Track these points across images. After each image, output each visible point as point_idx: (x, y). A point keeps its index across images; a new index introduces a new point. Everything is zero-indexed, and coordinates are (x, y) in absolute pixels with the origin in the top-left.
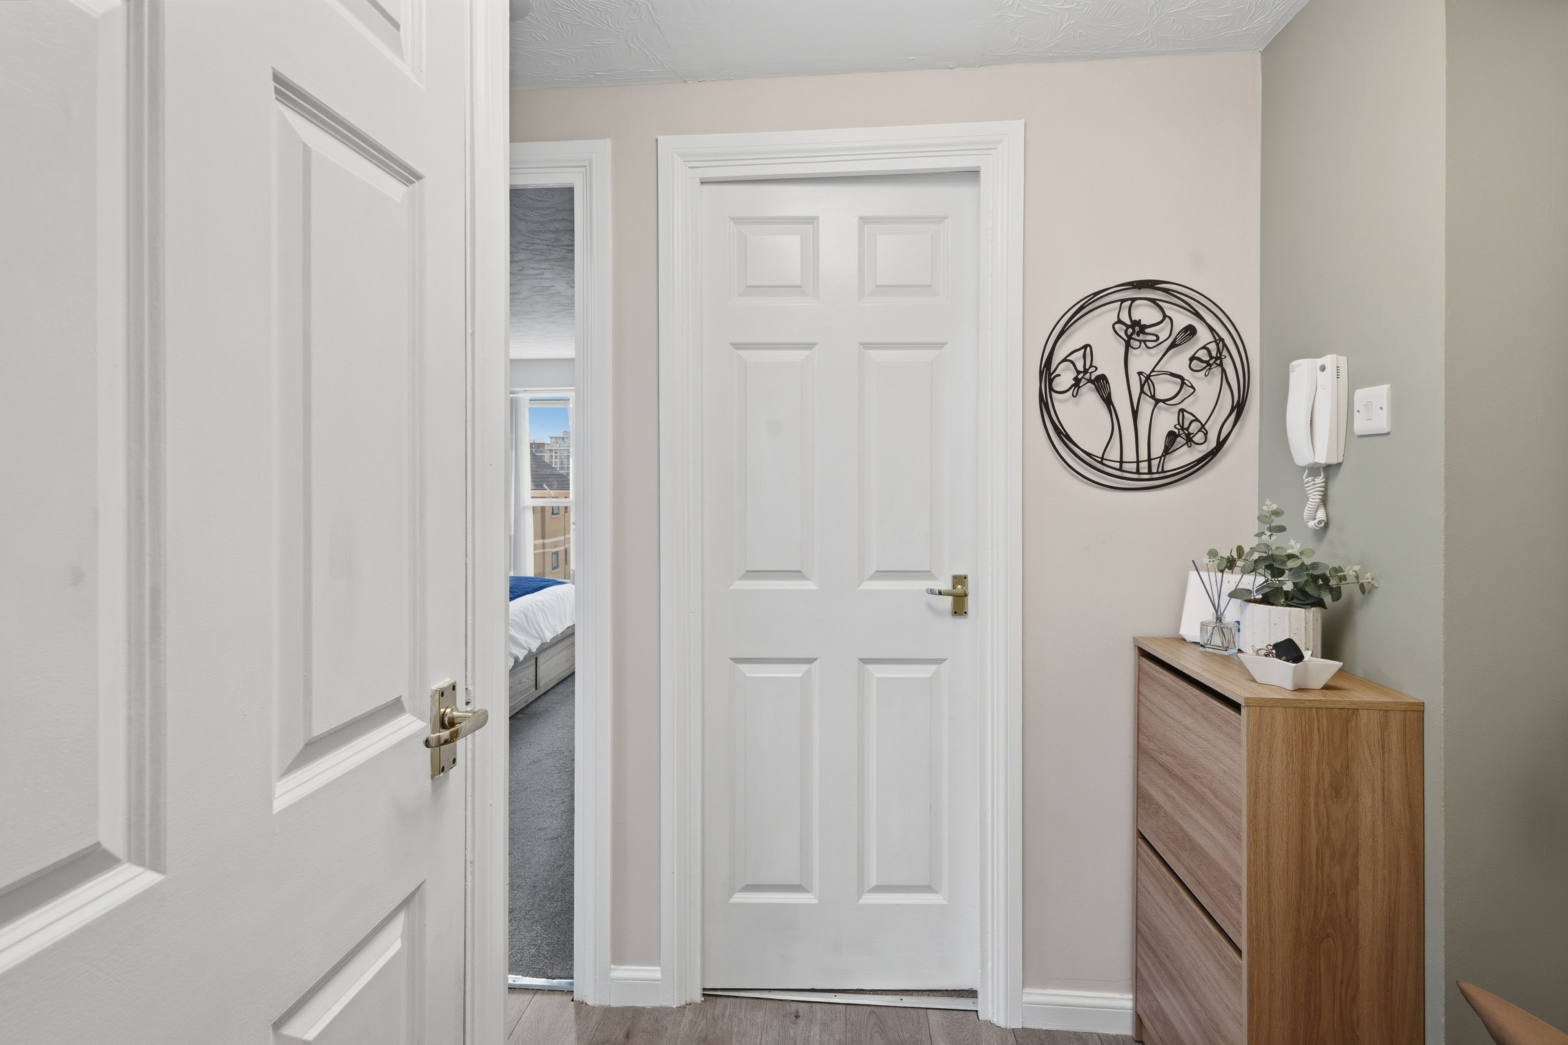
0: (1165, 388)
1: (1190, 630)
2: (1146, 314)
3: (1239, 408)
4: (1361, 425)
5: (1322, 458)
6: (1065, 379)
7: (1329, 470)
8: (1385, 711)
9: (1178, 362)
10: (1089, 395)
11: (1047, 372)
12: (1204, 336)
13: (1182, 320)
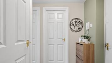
0: (78, 25)
1: (80, 41)
2: (77, 20)
3: (83, 27)
4: (90, 27)
5: (88, 29)
6: (71, 25)
7: (88, 30)
8: (92, 45)
9: (79, 24)
10: (73, 26)
11: (70, 24)
12: (80, 22)
13: (79, 21)
